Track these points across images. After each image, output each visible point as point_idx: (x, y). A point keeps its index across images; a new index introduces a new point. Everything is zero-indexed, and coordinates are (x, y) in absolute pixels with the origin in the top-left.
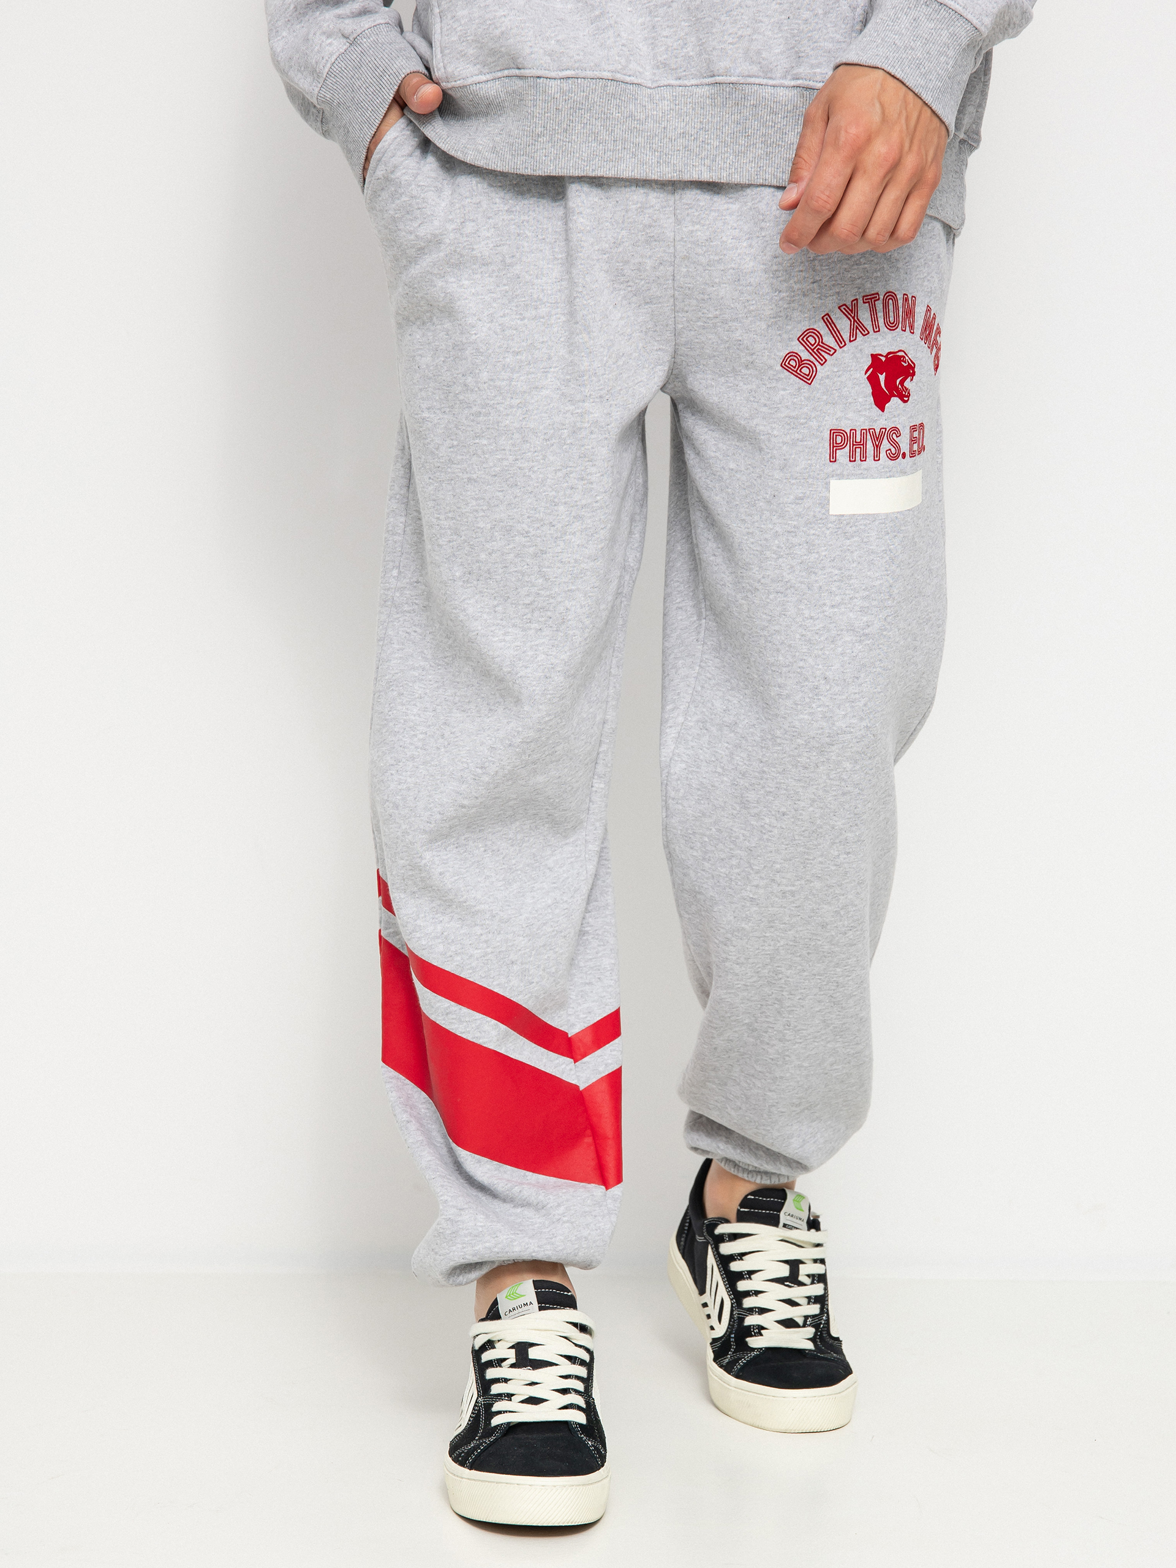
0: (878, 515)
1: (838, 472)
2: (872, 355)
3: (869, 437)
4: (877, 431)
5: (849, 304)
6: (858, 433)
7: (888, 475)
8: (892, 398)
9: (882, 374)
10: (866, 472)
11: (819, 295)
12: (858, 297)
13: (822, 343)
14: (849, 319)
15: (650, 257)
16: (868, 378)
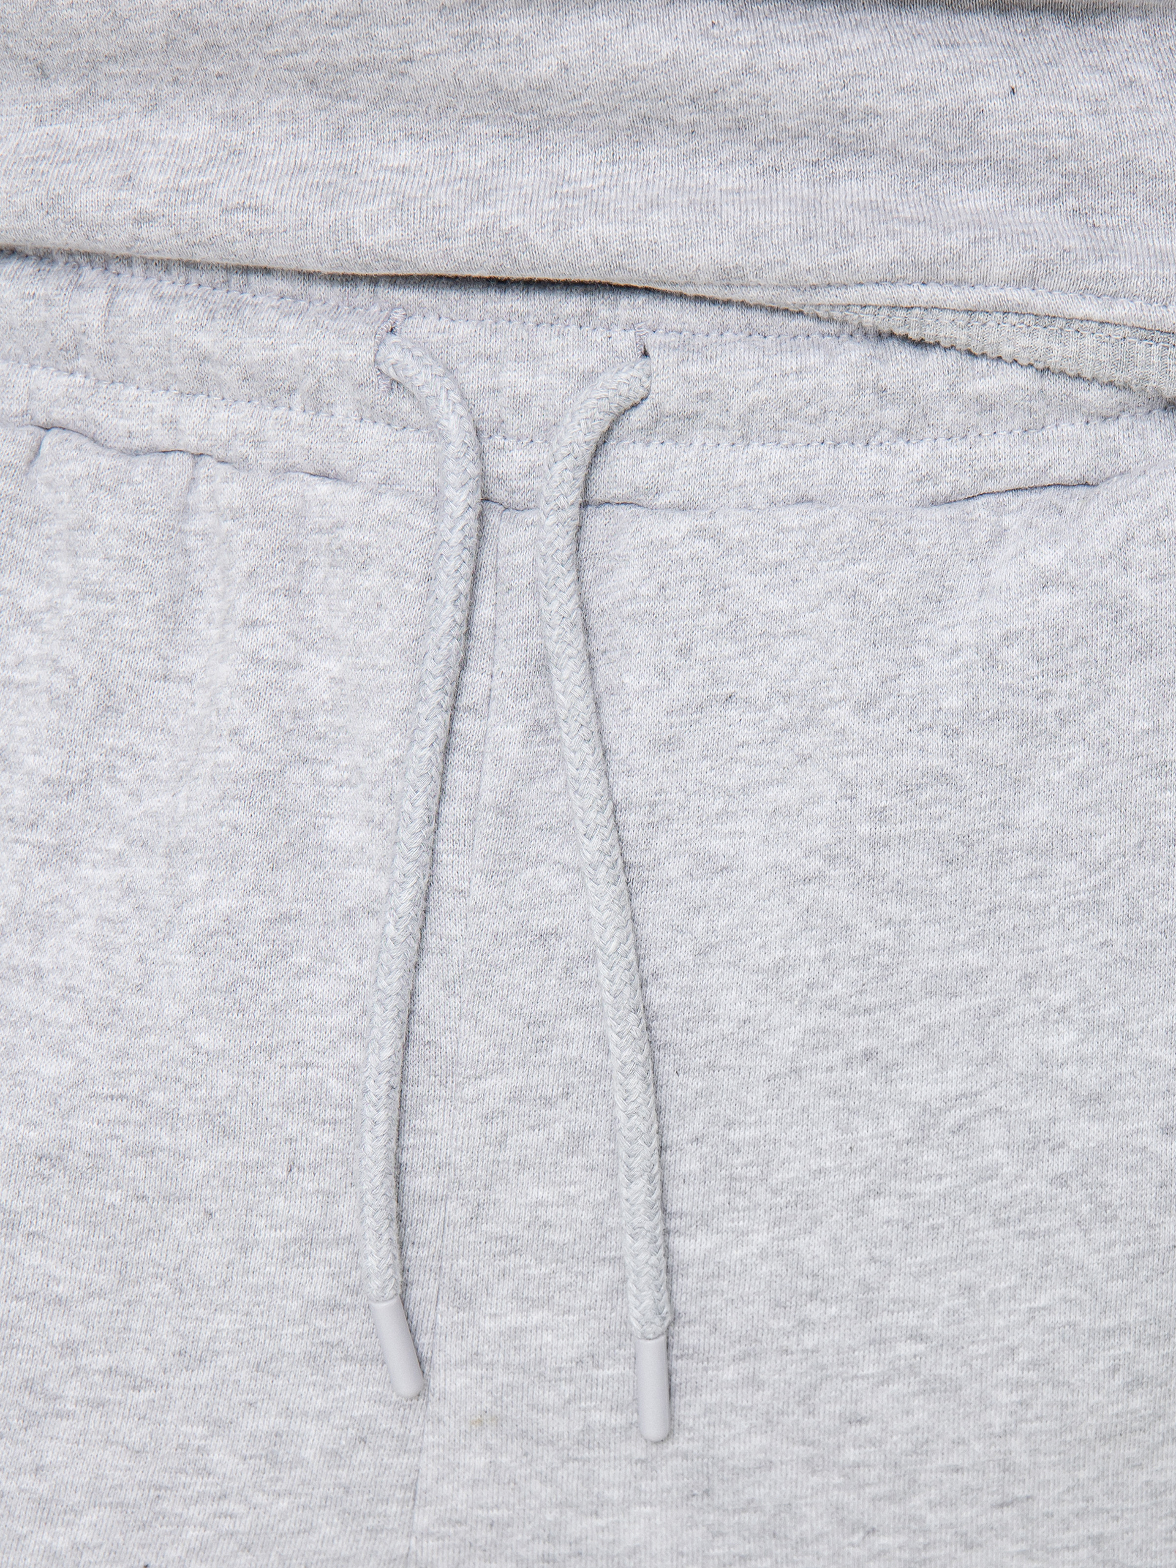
11: (1023, 1546)
15: (322, 1415)
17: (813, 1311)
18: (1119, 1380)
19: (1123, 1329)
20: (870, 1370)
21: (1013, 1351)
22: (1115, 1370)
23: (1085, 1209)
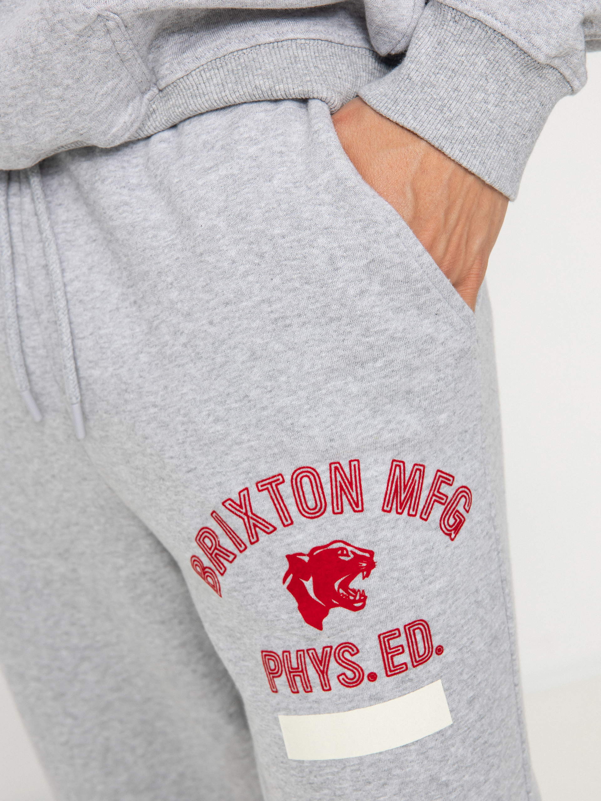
0: (347, 760)
1: (283, 705)
2: (288, 557)
3: (308, 660)
4: (319, 651)
5: (235, 497)
6: (293, 656)
7: (349, 706)
8: (331, 610)
9: (307, 580)
10: (316, 705)
12: (248, 485)
13: (219, 546)
14: (240, 517)
16: (289, 588)
17: (127, 396)
18: (211, 419)
19: (210, 399)
20: (144, 418)
21: (179, 410)
22: (209, 415)
23: (193, 354)
